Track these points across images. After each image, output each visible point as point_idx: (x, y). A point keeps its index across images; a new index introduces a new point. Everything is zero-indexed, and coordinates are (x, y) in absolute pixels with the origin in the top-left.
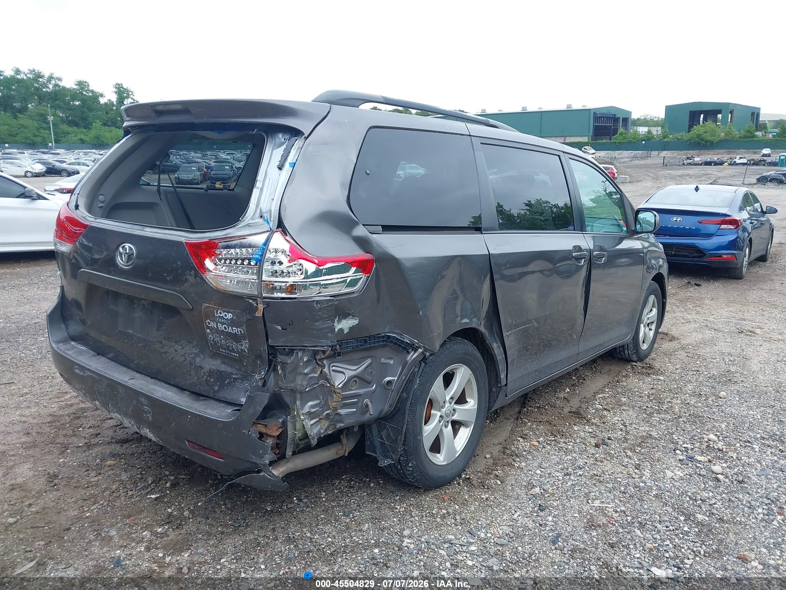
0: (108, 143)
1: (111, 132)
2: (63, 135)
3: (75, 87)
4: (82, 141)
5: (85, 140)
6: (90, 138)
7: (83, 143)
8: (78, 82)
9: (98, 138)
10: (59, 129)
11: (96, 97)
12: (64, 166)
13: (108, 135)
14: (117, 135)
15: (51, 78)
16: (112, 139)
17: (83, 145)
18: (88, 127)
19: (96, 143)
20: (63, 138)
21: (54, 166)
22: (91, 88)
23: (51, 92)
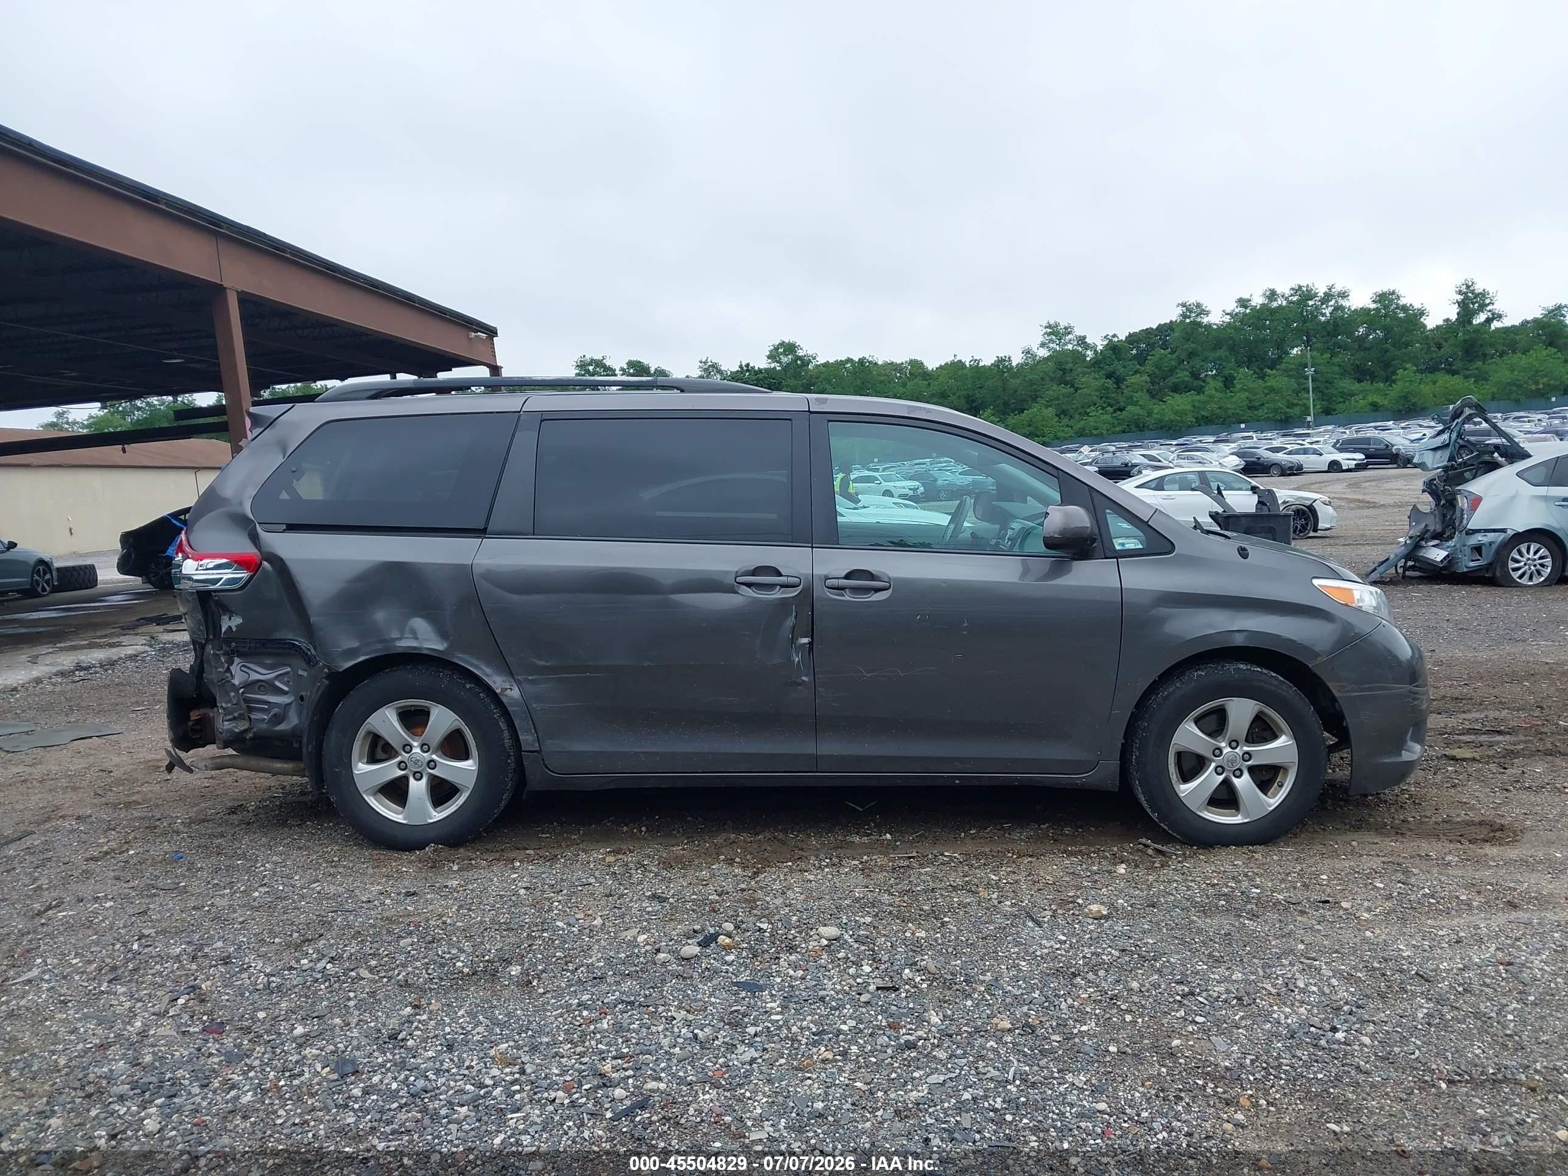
0: (1426, 405)
1: (1434, 383)
2: (1341, 400)
3: (1373, 306)
4: (1375, 407)
5: (1381, 404)
6: (1390, 401)
7: (1376, 410)
8: (1380, 296)
9: (1405, 398)
10: (1337, 389)
11: (1414, 317)
12: (1280, 457)
13: (1426, 389)
14: (1446, 388)
15: (1328, 297)
16: (1435, 396)
17: (1377, 413)
18: (1389, 380)
19: (1401, 408)
20: (1340, 405)
21: (1259, 459)
22: (1402, 302)
23: (1328, 321)
